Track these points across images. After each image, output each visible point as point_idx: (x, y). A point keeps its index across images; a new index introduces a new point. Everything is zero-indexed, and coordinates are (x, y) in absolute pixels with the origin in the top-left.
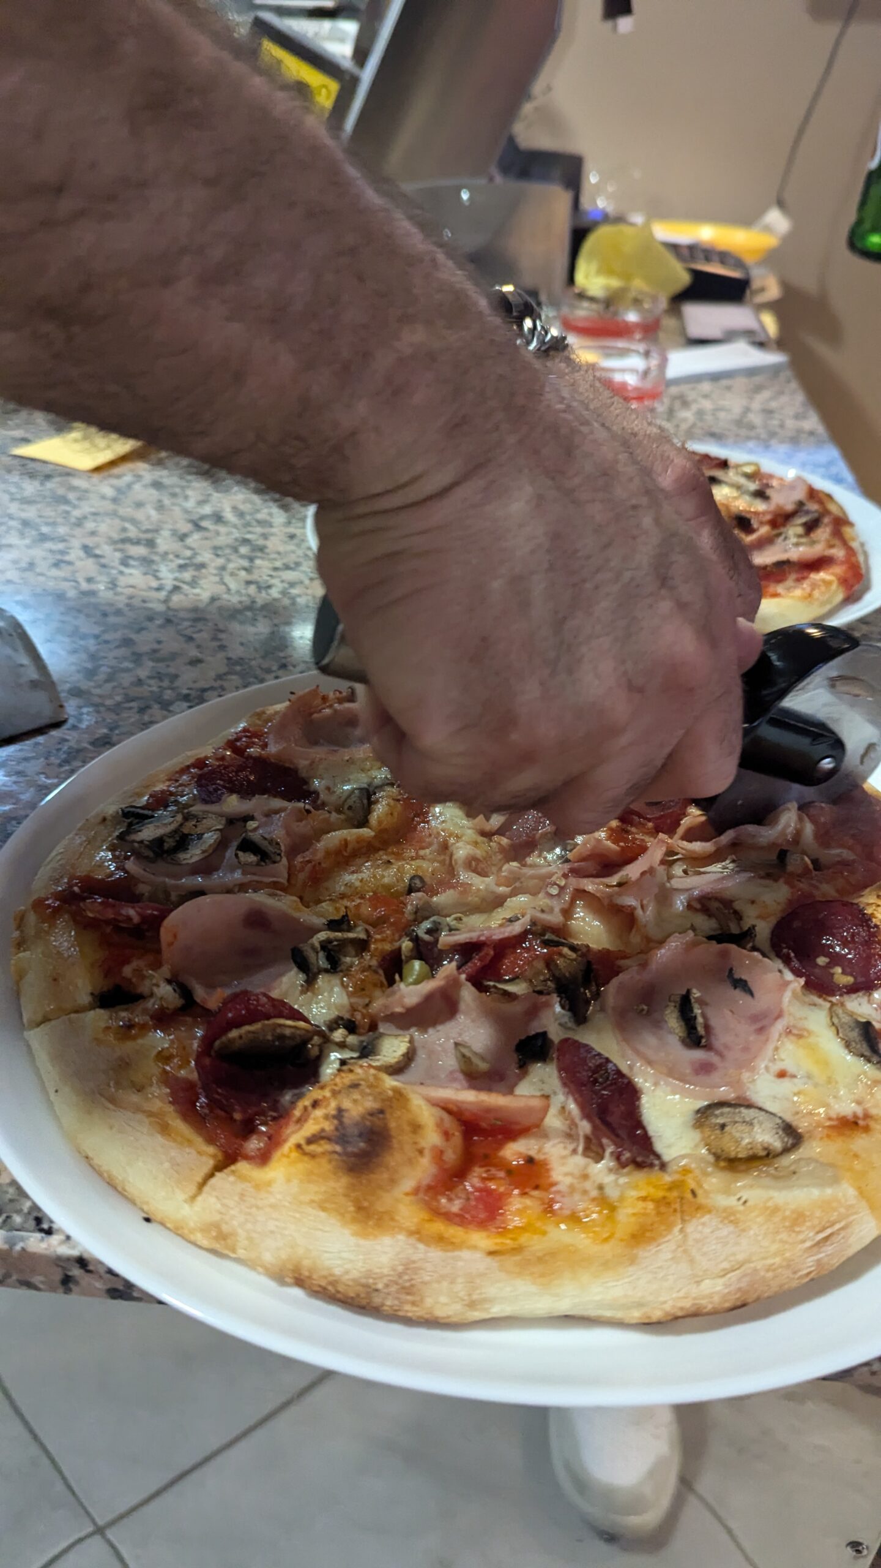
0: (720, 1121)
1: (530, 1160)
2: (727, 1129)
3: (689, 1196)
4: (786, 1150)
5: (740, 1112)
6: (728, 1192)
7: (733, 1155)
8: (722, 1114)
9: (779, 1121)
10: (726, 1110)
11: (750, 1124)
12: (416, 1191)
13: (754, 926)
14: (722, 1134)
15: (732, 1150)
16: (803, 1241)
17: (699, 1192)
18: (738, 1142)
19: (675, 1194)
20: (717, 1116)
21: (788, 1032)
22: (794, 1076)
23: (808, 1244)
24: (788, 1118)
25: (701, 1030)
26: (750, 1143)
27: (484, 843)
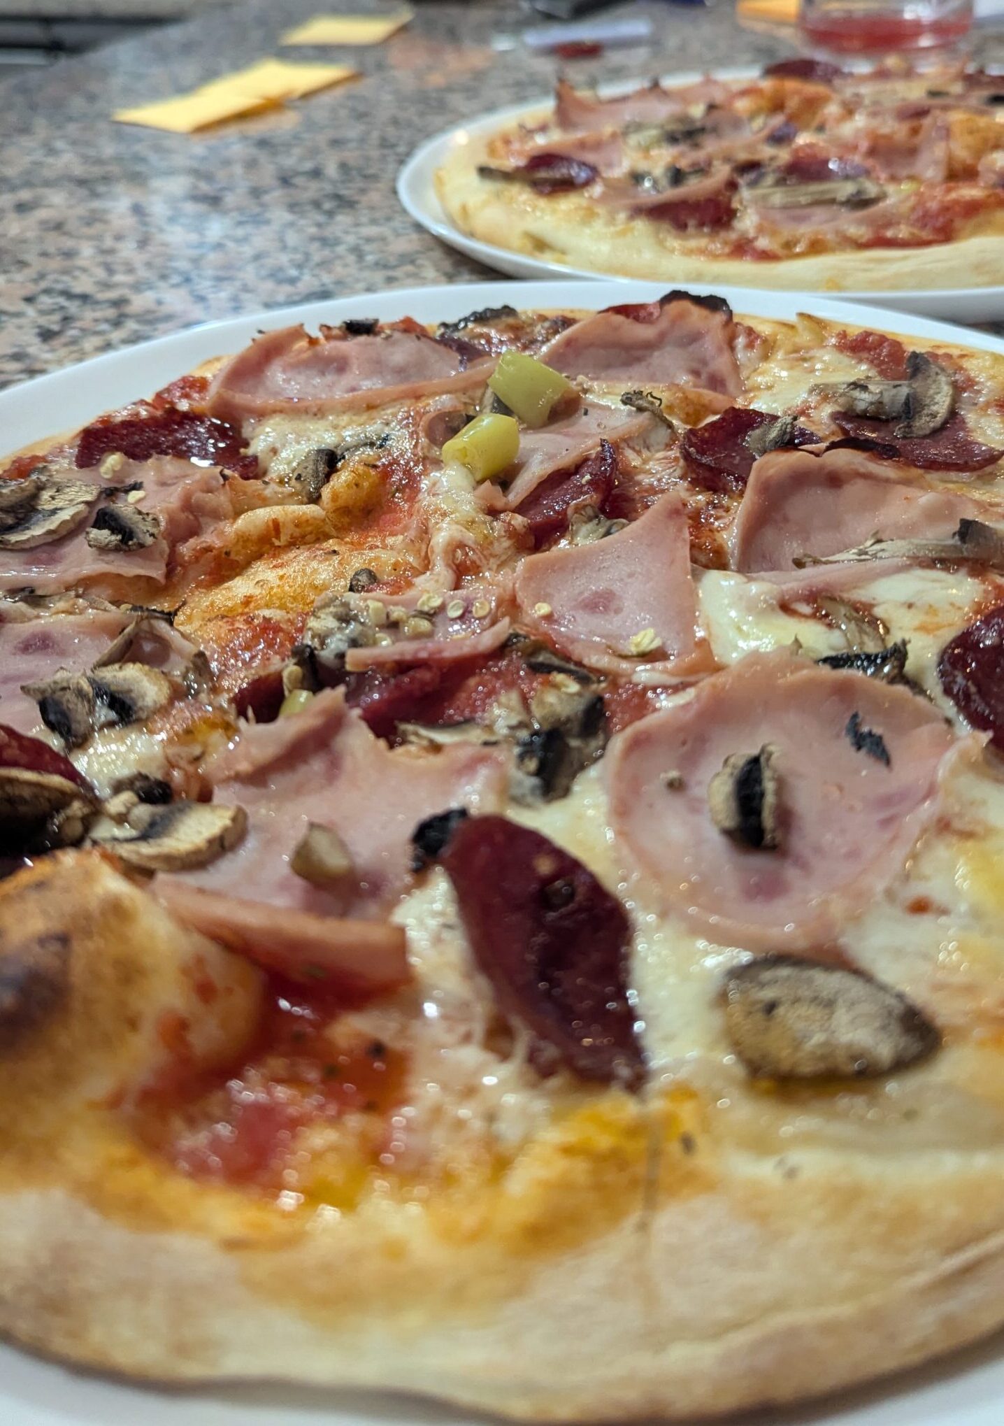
0: (768, 994)
1: (378, 1050)
2: (781, 1011)
3: (674, 1148)
4: (901, 1066)
5: (810, 981)
6: (761, 1145)
7: (785, 1066)
8: (775, 981)
9: (892, 1001)
10: (784, 972)
11: (829, 1004)
12: (115, 1101)
13: (904, 643)
14: (769, 1020)
15: (784, 1056)
16: (911, 1270)
17: (701, 1142)
18: (797, 1044)
19: (641, 1144)
20: (763, 985)
21: (943, 826)
22: (944, 912)
23: (922, 1278)
24: (918, 994)
25: (768, 820)
26: (825, 1044)
27: (485, 523)
